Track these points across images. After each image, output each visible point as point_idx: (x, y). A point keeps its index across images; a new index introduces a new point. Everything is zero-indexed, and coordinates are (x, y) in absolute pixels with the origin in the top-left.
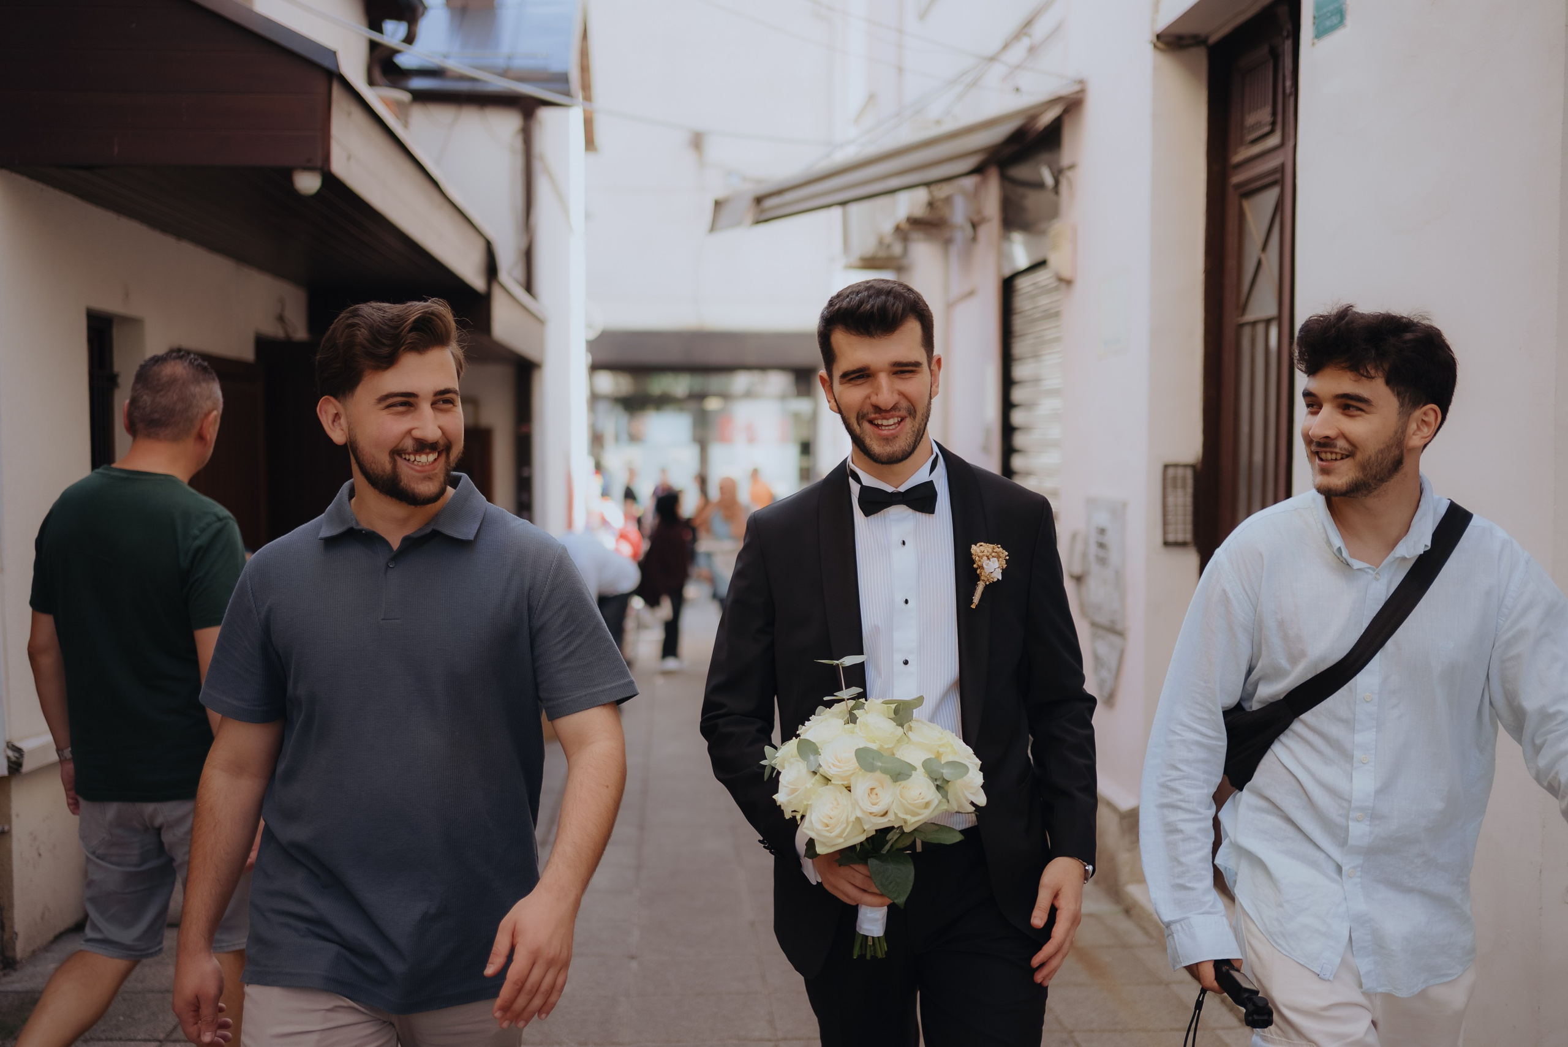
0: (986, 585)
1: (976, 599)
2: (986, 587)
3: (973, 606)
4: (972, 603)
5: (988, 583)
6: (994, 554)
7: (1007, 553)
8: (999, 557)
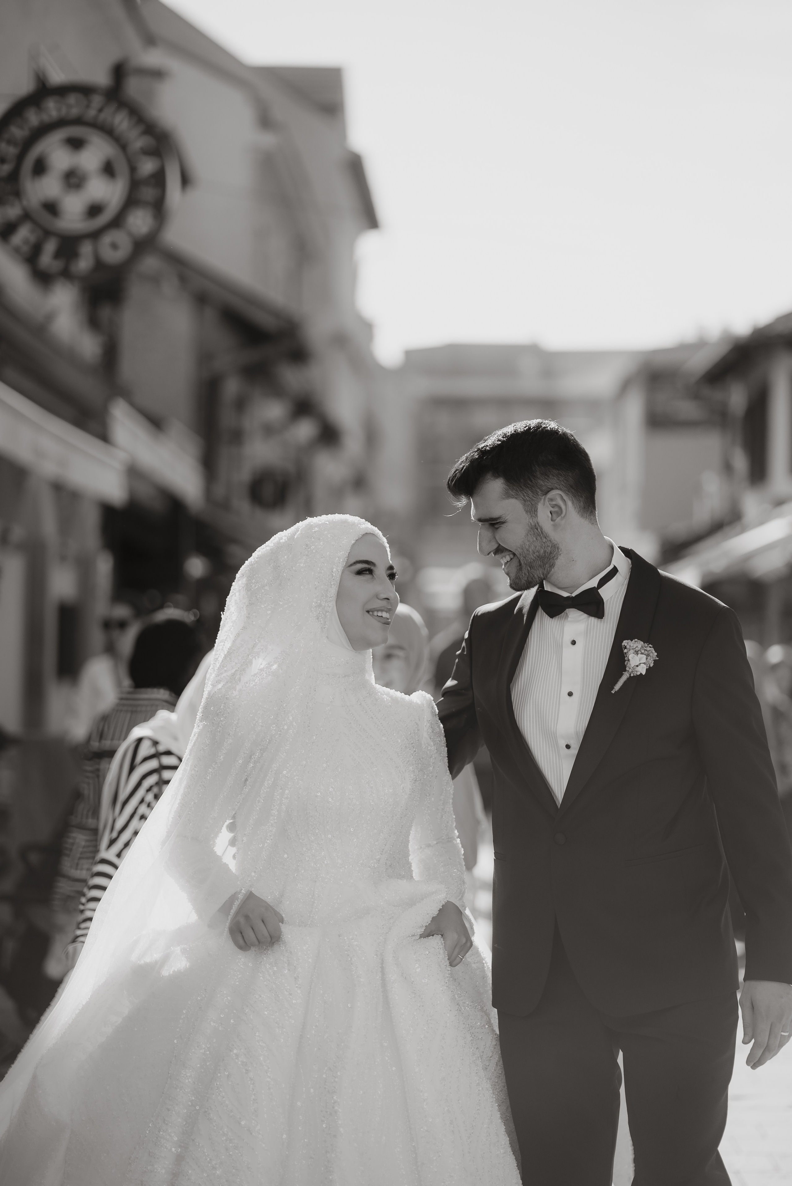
0: (630, 676)
1: (617, 687)
2: (630, 679)
3: (613, 692)
4: (613, 688)
5: (632, 675)
6: (643, 651)
7: (656, 654)
8: (648, 655)
